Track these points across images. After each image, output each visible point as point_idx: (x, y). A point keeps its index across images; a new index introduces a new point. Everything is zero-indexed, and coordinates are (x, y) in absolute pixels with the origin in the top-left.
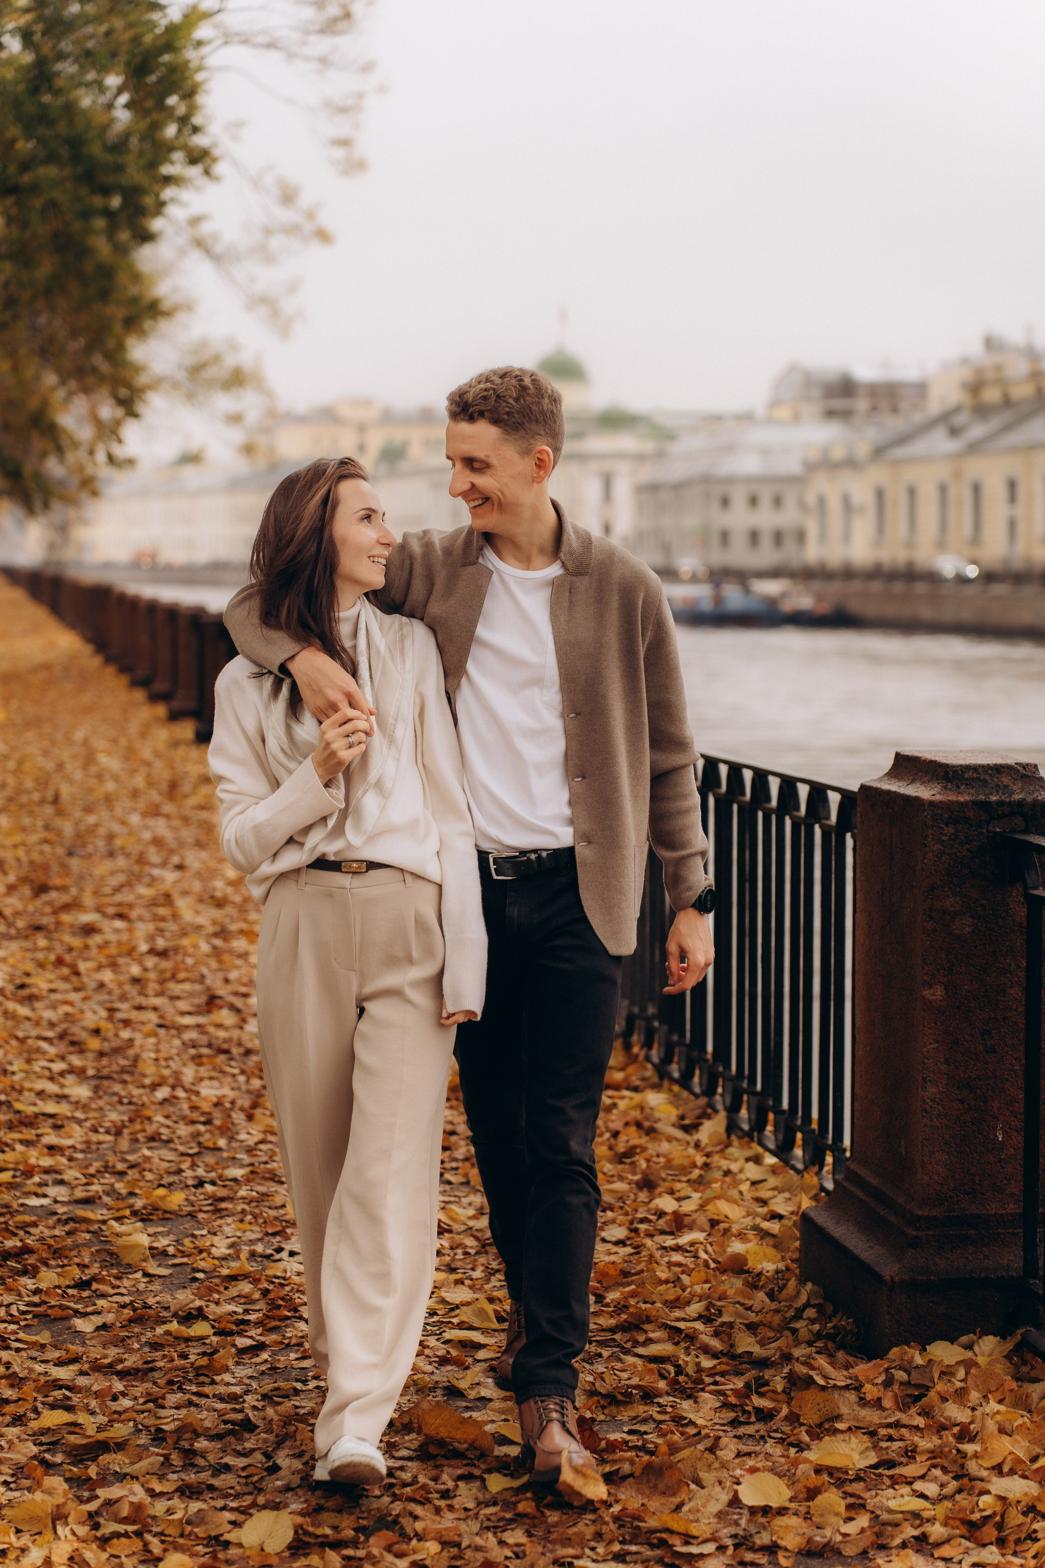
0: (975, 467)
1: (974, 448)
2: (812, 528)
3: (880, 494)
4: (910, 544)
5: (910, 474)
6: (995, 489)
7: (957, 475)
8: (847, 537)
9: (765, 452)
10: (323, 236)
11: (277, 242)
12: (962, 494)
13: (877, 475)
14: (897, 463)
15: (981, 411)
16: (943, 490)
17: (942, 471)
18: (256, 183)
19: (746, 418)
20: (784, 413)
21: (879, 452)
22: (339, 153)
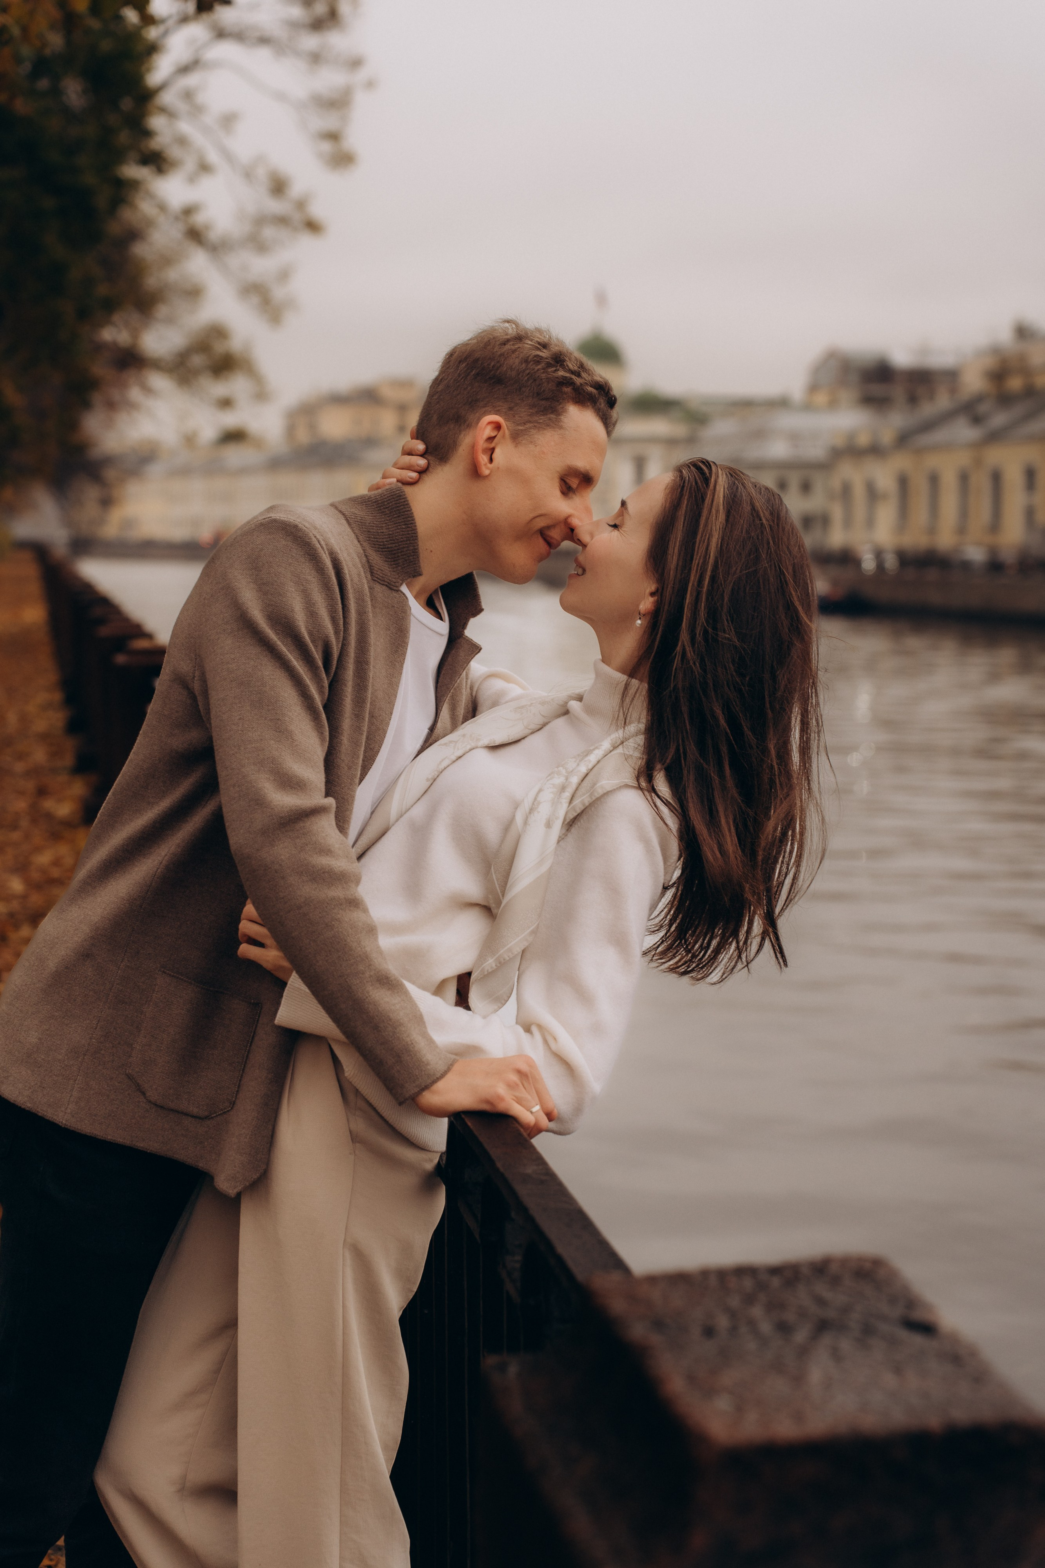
0: (997, 455)
1: (994, 437)
2: (837, 512)
3: (903, 482)
4: (932, 530)
5: (933, 461)
6: (1014, 477)
7: (978, 462)
8: (870, 522)
9: (794, 437)
10: (313, 226)
11: (269, 232)
12: (982, 482)
13: (901, 462)
14: (920, 452)
15: (1005, 399)
16: (964, 478)
17: (962, 459)
18: (248, 174)
19: (781, 403)
20: (821, 398)
21: (903, 440)
22: (326, 147)
